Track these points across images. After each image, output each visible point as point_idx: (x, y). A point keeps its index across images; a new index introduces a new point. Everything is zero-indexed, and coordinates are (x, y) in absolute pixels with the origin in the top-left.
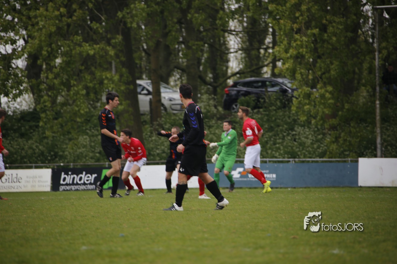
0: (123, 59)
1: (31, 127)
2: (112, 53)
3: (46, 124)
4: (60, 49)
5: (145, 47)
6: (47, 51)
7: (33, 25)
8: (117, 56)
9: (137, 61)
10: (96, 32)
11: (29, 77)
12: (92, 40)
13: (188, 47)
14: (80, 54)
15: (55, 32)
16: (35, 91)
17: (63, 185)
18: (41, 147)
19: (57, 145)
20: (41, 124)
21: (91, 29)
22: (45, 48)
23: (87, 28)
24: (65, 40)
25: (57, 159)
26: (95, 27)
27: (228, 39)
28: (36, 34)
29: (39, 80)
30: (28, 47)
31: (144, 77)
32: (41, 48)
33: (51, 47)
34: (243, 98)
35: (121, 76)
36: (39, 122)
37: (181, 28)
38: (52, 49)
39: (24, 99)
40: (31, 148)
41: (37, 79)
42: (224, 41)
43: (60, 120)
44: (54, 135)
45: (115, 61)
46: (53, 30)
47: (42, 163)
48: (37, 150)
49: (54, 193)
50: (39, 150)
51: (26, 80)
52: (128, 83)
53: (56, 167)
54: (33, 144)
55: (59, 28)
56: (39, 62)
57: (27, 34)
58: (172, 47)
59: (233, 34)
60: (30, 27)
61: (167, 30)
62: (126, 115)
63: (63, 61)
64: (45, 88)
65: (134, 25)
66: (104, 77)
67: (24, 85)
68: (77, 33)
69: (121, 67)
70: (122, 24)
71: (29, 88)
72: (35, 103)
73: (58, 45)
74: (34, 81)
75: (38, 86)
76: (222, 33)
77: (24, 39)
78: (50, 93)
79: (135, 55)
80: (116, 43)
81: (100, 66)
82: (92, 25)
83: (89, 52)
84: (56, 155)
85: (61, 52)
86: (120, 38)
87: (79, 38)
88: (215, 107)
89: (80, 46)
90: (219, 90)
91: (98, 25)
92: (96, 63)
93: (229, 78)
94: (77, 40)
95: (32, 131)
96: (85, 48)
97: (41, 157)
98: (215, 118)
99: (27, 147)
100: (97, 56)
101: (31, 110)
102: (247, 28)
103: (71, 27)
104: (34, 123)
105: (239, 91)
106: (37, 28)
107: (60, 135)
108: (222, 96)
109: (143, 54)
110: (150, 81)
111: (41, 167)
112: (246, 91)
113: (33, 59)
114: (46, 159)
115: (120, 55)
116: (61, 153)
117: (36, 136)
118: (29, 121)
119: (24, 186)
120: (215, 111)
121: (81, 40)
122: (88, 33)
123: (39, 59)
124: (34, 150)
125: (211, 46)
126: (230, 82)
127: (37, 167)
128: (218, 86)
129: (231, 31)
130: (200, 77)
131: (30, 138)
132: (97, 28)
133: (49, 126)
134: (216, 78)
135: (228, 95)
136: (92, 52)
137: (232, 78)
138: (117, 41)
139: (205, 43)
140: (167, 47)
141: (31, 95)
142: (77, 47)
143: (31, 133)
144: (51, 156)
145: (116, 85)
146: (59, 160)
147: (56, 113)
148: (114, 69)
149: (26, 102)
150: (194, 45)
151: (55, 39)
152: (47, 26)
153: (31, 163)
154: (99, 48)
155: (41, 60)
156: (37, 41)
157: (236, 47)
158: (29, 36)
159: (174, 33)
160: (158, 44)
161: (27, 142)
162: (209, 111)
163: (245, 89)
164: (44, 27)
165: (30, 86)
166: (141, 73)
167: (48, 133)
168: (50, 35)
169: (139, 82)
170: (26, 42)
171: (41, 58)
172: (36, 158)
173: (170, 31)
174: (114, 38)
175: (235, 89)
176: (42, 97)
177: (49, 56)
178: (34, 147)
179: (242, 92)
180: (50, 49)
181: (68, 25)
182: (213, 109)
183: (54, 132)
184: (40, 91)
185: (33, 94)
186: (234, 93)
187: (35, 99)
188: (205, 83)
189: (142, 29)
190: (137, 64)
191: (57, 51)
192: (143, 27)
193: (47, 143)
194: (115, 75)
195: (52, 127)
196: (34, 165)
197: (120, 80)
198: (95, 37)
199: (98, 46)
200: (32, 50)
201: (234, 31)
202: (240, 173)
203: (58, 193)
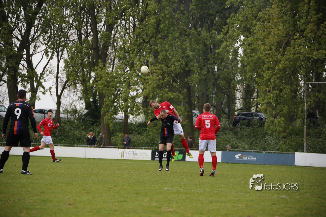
0: (187, 100)
1: (143, 130)
2: (182, 97)
3: (150, 129)
4: (158, 94)
5: (197, 95)
6: (152, 95)
7: (146, 83)
8: (184, 99)
9: (193, 102)
10: (175, 87)
11: (143, 107)
12: (173, 91)
13: (217, 96)
14: (167, 97)
15: (156, 87)
16: (145, 113)
17: (156, 158)
18: (147, 139)
19: (154, 139)
20: (147, 129)
21: (172, 86)
22: (151, 94)
23: (171, 85)
24: (160, 90)
25: (154, 145)
26: (174, 85)
27: (236, 93)
28: (147, 87)
29: (148, 108)
30: (143, 93)
31: (196, 109)
32: (149, 94)
33: (154, 93)
34: (242, 121)
35: (185, 108)
36: (147, 128)
37: (214, 87)
38: (154, 94)
39: (141, 117)
40: (143, 140)
41: (146, 108)
42: (234, 94)
43: (156, 127)
44: (153, 134)
45: (183, 101)
46: (155, 86)
47: (147, 147)
48: (145, 141)
49: (152, 161)
50: (146, 141)
51: (142, 108)
52: (188, 112)
53: (153, 149)
54: (144, 138)
55: (158, 85)
56: (148, 100)
57: (143, 87)
58: (210, 96)
59: (239, 91)
60: (145, 84)
61: (207, 88)
62: (187, 126)
63: (159, 100)
64: (150, 112)
65: (193, 85)
66: (177, 108)
67: (141, 110)
68: (166, 88)
69: (185, 104)
70: (187, 84)
71: (143, 112)
72: (145, 119)
73: (157, 93)
74: (145, 109)
75: (147, 111)
76: (233, 90)
77: (142, 89)
78: (152, 115)
79: (192, 99)
80: (183, 92)
81: (176, 103)
82: (173, 84)
83: (171, 96)
84: (154, 144)
85: (158, 96)
86: (185, 90)
87: (167, 90)
88: (229, 124)
89: (167, 93)
90: (230, 117)
91: (176, 84)
92: (174, 101)
93: (236, 111)
94: (166, 90)
95: (143, 132)
96: (169, 94)
97: (147, 144)
98: (228, 130)
99: (141, 139)
100: (175, 99)
101: (143, 122)
102: (245, 89)
103: (164, 85)
104: (144, 128)
105: (240, 118)
106: (148, 84)
107: (156, 134)
108: (232, 120)
109: (196, 99)
110: (199, 111)
111: (147, 149)
112: (243, 118)
113: (146, 98)
114: (149, 145)
115: (185, 98)
116: (156, 143)
117: (145, 134)
118: (142, 127)
119: (139, 157)
120: (229, 127)
121: (168, 91)
122: (171, 87)
123: (148, 99)
124: (144, 141)
125: (228, 96)
126: (236, 113)
127: (145, 149)
128: (230, 115)
129: (237, 89)
130: (222, 110)
131: (143, 135)
132: (175, 85)
133: (151, 130)
134: (229, 111)
135: (235, 119)
136: (172, 97)
137: (237, 111)
138: (184, 92)
139: (225, 95)
140: (207, 96)
141: (144, 115)
142: (166, 94)
143: (143, 133)
144: (152, 144)
145: (183, 112)
146: (155, 146)
147: (155, 124)
148: (182, 105)
149: (141, 118)
150: (220, 95)
151: (156, 90)
152: (152, 84)
153: (142, 146)
154: (176, 95)
155: (149, 99)
156: (147, 91)
157: (240, 97)
158: (144, 88)
159: (210, 89)
160: (203, 94)
161: (141, 136)
162: (225, 127)
163: (243, 117)
164: (151, 84)
165: (144, 111)
166: (195, 107)
167: (150, 133)
168: (154, 88)
169: (193, 111)
170: (143, 90)
171: (149, 98)
172: (145, 144)
173: (209, 88)
174: (183, 90)
175: (238, 117)
176: (149, 116)
177: (153, 97)
178: (144, 139)
179: (241, 118)
180: (153, 94)
181: (162, 84)
182: (228, 125)
183: (153, 133)
184: (148, 113)
185: (145, 115)
186: (238, 118)
187: (145, 117)
188: (225, 113)
189: (196, 87)
190: (193, 103)
191: (157, 95)
192: (197, 86)
193: (150, 138)
194: (183, 108)
195: (152, 130)
196: (144, 148)
197: (185, 110)
198: (174, 90)
199: (175, 94)
200: (145, 95)
201: (239, 90)
202: (239, 156)
203: (154, 161)
